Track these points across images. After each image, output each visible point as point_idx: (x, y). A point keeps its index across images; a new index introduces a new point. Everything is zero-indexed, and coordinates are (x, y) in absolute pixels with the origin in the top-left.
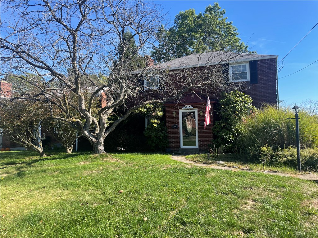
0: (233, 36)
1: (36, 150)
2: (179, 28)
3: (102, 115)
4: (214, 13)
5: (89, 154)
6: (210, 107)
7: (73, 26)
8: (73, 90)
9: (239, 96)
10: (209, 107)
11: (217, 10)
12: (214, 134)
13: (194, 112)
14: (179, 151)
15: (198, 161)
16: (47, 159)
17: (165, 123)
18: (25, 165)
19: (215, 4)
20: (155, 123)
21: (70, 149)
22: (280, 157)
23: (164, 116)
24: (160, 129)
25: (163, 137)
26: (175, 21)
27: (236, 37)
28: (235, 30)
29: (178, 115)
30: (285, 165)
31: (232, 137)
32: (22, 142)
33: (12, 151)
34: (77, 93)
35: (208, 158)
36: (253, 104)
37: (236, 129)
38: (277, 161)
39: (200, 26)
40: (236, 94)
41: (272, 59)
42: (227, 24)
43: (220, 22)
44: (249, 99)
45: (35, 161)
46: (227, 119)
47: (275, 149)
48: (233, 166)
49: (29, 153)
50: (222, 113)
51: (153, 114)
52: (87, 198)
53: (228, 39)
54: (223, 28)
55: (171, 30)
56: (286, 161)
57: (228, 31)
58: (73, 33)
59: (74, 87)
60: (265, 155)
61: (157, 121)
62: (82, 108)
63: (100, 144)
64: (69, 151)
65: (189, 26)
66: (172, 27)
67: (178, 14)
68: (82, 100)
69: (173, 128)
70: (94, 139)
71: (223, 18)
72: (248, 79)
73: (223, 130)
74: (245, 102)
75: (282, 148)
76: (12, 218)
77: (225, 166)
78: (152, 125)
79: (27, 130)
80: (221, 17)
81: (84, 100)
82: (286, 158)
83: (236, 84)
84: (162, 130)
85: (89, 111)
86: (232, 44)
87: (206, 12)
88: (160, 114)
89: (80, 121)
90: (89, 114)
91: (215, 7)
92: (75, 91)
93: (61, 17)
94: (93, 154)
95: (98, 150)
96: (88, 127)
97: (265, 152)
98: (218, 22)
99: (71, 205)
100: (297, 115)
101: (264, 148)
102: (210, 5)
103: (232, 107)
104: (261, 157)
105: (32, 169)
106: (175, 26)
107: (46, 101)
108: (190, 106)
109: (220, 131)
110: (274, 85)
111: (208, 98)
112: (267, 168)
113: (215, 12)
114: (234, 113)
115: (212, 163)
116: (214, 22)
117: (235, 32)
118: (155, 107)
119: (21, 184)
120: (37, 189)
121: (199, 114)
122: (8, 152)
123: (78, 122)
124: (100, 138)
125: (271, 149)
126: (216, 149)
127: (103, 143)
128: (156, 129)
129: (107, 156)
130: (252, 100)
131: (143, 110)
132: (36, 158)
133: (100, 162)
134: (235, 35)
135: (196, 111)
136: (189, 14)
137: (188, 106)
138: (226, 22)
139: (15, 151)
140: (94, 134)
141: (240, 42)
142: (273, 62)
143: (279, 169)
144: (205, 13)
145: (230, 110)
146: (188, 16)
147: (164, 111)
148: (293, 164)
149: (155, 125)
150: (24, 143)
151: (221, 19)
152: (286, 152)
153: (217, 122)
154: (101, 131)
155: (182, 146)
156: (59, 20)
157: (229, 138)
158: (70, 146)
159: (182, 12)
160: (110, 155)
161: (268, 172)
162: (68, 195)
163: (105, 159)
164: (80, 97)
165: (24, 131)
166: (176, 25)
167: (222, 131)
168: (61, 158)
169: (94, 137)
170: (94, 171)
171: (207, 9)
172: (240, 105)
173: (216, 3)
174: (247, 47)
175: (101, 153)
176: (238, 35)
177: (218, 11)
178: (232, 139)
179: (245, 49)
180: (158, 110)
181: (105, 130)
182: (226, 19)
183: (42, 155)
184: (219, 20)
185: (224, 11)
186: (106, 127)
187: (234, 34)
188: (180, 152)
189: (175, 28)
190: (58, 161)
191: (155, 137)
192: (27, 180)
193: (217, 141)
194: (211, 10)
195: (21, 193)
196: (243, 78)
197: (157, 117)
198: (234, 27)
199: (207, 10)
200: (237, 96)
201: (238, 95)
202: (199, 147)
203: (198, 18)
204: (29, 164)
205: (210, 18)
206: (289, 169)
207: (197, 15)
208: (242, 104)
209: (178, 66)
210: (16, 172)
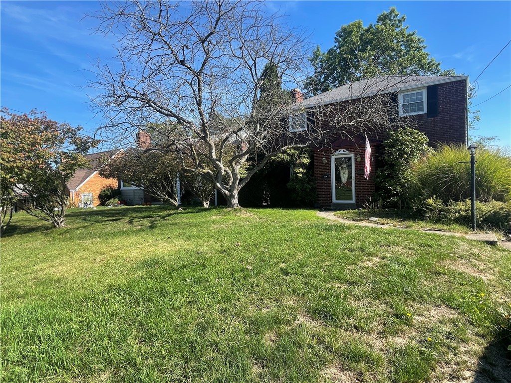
0: (419, 51)
1: (171, 204)
2: (340, 48)
3: (234, 165)
4: (389, 22)
5: (223, 208)
6: (371, 151)
7: (197, 67)
8: (201, 138)
9: (411, 135)
10: (369, 150)
11: (394, 17)
12: (376, 184)
13: (350, 158)
14: (330, 206)
15: (347, 218)
16: (181, 213)
17: (313, 172)
18: (159, 218)
19: (390, 9)
20: (300, 173)
21: (207, 204)
22: (451, 212)
23: (311, 163)
24: (307, 179)
25: (310, 190)
26: (336, 39)
27: (423, 51)
28: (422, 41)
29: (329, 162)
30: (457, 222)
31: (399, 189)
32: (158, 195)
33: (153, 206)
34: (206, 141)
35: (360, 214)
36: (429, 145)
37: (405, 178)
38: (446, 217)
39: (370, 42)
40: (406, 132)
41: (459, 81)
42: (408, 36)
43: (397, 35)
44: (424, 138)
45: (170, 215)
46: (393, 165)
47: (446, 203)
48: (388, 223)
49: (168, 207)
50: (386, 158)
51: (298, 161)
52: (205, 249)
53: (411, 56)
54: (403, 41)
55: (331, 52)
56: (459, 217)
57: (410, 45)
58: (197, 75)
59: (203, 135)
60: (432, 210)
61: (302, 171)
62: (212, 157)
63: (233, 197)
64: (205, 206)
65: (354, 44)
66: (331, 47)
67: (340, 30)
68: (212, 148)
69: (323, 178)
70: (227, 192)
71: (402, 27)
72: (425, 111)
73: (387, 180)
74: (419, 142)
75: (456, 200)
76: (134, 262)
77: (377, 224)
78: (296, 175)
79: (162, 183)
80: (400, 26)
81: (214, 149)
82: (459, 213)
83: (404, 120)
84: (310, 181)
85: (220, 161)
86: (416, 61)
87: (378, 22)
88: (306, 161)
89: (210, 172)
90: (220, 164)
91: (391, 13)
92: (204, 138)
93: (184, 59)
94: (226, 208)
95: (231, 203)
96: (220, 179)
97: (431, 205)
98: (395, 34)
99: (187, 253)
100: (474, 157)
101: (430, 201)
102: (384, 12)
103: (399, 150)
104: (426, 212)
105: (165, 222)
106: (335, 46)
107: (178, 151)
108: (345, 150)
109: (384, 181)
110: (462, 117)
111: (366, 139)
112: (429, 226)
113: (390, 20)
114: (401, 157)
115: (363, 220)
116: (389, 34)
117: (421, 45)
118: (300, 154)
119: (150, 235)
120: (162, 239)
121: (356, 160)
122: (149, 206)
123: (208, 173)
124: (233, 190)
125: (440, 202)
126: (372, 204)
127: (236, 196)
128: (301, 180)
129: (240, 211)
130: (427, 140)
131: (287, 158)
132: (172, 212)
133: (232, 216)
134: (422, 50)
135: (352, 156)
136: (353, 28)
137: (342, 150)
138: (406, 33)
139: (155, 206)
140: (227, 186)
141: (429, 58)
142: (461, 85)
143: (445, 227)
144: (377, 24)
145: (396, 153)
146: (352, 31)
147: (311, 157)
148: (467, 221)
149: (301, 175)
150: (161, 196)
151: (400, 29)
152: (461, 206)
153: (379, 169)
154: (234, 183)
155: (334, 201)
156: (182, 63)
157: (394, 190)
158: (207, 199)
159: (345, 25)
160: (243, 210)
161: (431, 230)
162: (188, 245)
163: (238, 214)
164: (210, 146)
165: (160, 185)
166: (337, 44)
167: (385, 181)
168: (194, 212)
169: (227, 189)
170: (222, 225)
171: (380, 17)
172: (410, 146)
173: (392, 8)
174: (439, 64)
175: (235, 207)
176: (425, 48)
177: (396, 18)
178: (398, 190)
179: (437, 66)
180: (304, 157)
181: (238, 181)
182: (407, 28)
183: (177, 208)
184: (397, 30)
185: (403, 17)
186: (239, 178)
187: (420, 47)
188: (332, 208)
189: (335, 48)
190: (191, 215)
191: (301, 189)
192: (157, 231)
193: (379, 194)
194: (386, 19)
195: (148, 242)
196: (419, 110)
197: (302, 165)
198: (420, 37)
199: (380, 19)
200: (407, 135)
201: (409, 134)
202: (356, 201)
203: (367, 31)
204: (163, 218)
205: (382, 30)
206: (458, 227)
207: (365, 27)
208: (413, 145)
209: (331, 99)
210: (150, 225)
